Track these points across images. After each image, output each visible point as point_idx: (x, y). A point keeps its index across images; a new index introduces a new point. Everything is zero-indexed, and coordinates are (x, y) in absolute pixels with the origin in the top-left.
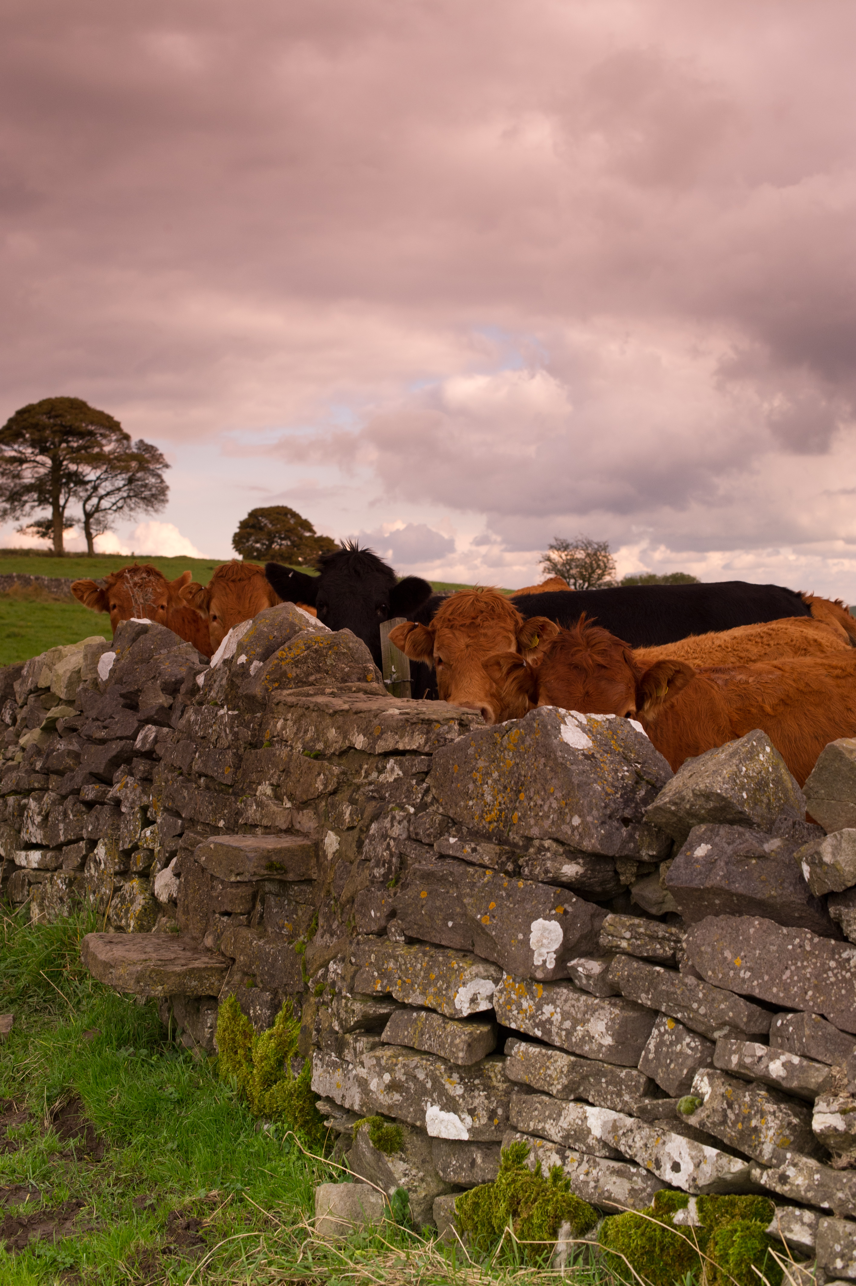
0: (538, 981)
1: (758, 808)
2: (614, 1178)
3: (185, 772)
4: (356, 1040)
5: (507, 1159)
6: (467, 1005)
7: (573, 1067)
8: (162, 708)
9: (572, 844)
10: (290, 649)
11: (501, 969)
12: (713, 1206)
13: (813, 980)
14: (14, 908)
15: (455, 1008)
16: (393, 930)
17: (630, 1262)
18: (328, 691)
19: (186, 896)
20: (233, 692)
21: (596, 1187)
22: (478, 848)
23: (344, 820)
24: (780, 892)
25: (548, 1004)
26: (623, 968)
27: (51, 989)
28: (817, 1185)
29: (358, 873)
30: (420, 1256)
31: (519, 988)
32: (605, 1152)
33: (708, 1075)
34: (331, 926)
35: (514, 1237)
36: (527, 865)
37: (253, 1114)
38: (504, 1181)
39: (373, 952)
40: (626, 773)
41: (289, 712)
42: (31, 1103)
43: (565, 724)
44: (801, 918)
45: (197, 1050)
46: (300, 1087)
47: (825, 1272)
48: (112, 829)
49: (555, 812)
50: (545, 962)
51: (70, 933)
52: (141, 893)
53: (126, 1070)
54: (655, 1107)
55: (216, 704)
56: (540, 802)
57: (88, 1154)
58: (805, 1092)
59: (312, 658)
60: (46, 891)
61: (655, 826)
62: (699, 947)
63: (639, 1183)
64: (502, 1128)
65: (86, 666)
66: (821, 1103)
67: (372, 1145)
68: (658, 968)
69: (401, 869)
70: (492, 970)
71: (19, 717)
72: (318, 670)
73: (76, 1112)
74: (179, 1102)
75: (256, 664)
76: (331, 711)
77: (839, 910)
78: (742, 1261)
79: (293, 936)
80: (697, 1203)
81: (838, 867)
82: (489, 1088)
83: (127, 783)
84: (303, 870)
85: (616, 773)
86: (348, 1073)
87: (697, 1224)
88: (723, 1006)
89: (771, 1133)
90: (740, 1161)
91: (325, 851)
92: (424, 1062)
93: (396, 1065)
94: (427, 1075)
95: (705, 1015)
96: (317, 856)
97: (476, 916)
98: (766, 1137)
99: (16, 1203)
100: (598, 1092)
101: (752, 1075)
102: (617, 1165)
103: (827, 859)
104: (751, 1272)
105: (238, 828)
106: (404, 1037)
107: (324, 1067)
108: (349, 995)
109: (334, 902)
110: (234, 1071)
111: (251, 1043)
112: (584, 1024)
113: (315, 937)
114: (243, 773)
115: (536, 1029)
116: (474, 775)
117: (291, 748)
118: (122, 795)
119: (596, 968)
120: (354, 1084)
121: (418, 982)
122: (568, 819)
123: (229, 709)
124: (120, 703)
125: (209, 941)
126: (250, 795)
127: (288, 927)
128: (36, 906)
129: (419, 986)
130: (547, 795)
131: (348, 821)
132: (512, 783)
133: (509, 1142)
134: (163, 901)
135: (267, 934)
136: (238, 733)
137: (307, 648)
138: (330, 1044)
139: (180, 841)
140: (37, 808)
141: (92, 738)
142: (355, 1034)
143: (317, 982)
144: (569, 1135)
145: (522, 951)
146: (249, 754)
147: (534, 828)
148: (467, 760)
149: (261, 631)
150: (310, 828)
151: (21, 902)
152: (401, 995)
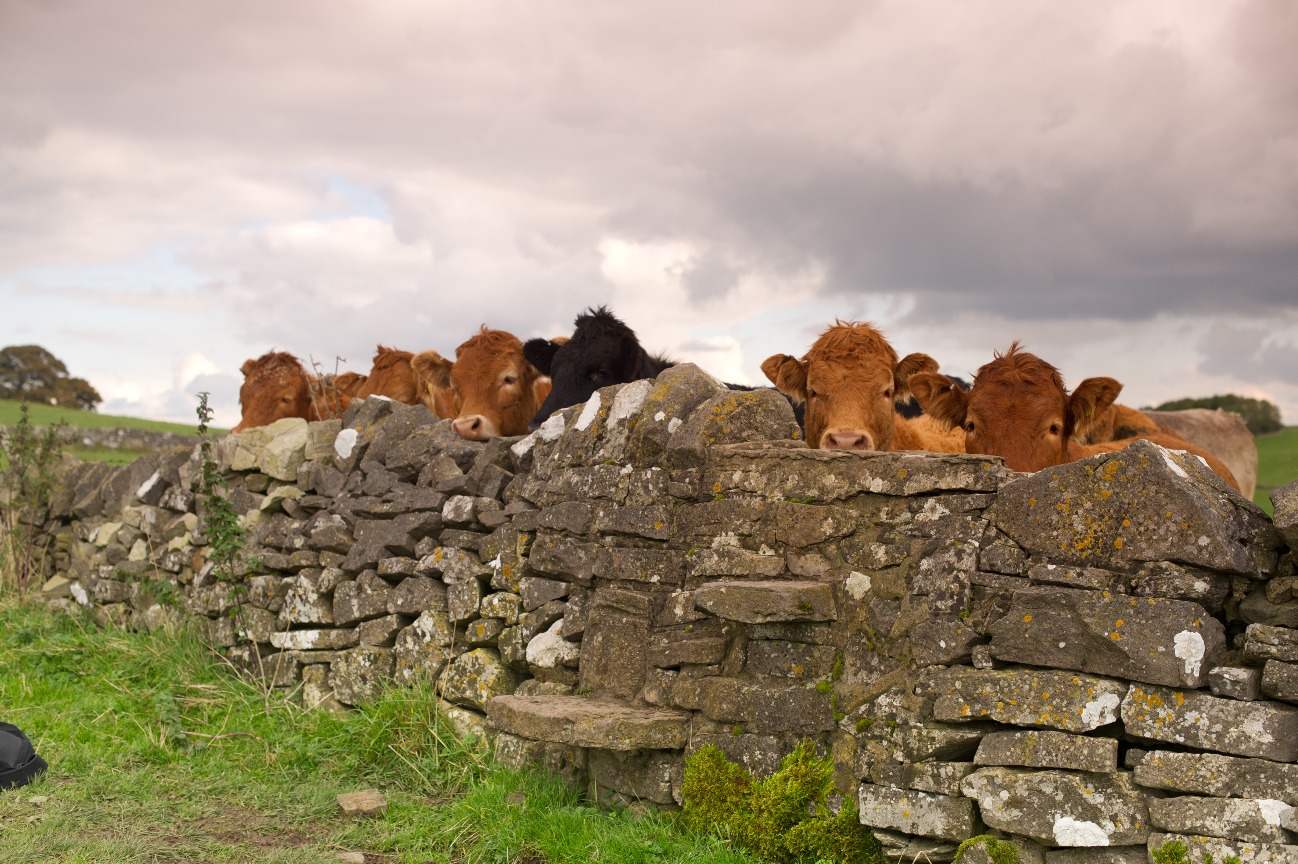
0: (1185, 690)
3: (576, 532)
4: (935, 767)
6: (1097, 718)
7: (1231, 765)
9: (1199, 563)
10: (724, 405)
11: (1128, 682)
15: (1082, 723)
16: (979, 656)
22: (1085, 572)
23: (877, 560)
25: (1191, 711)
26: (1280, 671)
29: (912, 607)
31: (1152, 699)
32: (1289, 838)
34: (869, 663)
39: (958, 679)
40: (1224, 500)
41: (751, 464)
43: (1163, 455)
46: (843, 822)
48: (436, 601)
49: (1174, 534)
50: (1193, 670)
52: (491, 662)
55: (613, 463)
56: (1152, 527)
59: (744, 414)
60: (338, 669)
64: (1146, 831)
65: (314, 445)
67: (990, 860)
69: (976, 598)
70: (1116, 685)
72: (750, 426)
75: (675, 421)
79: (803, 679)
82: (1123, 795)
83: (446, 554)
84: (826, 610)
85: (1218, 500)
86: (918, 801)
91: (848, 592)
92: (1052, 776)
93: (1016, 782)
94: (1056, 788)
96: (837, 597)
97: (1102, 633)
105: (683, 582)
106: (1008, 757)
107: (881, 798)
108: (918, 724)
109: (874, 639)
110: (722, 818)
111: (749, 789)
112: (1238, 726)
113: (845, 676)
114: (681, 527)
115: (1177, 736)
116: (1059, 506)
117: (764, 497)
118: (441, 566)
119: (1243, 674)
120: (931, 810)
121: (1028, 702)
122: (1192, 540)
123: (637, 467)
124: (394, 478)
125: (652, 697)
126: (701, 547)
127: (796, 670)
128: (314, 688)
129: (1029, 706)
130: (1162, 519)
131: (883, 560)
132: (1112, 511)
133: (1158, 843)
134: (545, 666)
135: (755, 680)
136: (666, 489)
137: (740, 404)
138: (889, 776)
139: (568, 604)
140: (312, 585)
141: (368, 513)
142: (928, 762)
143: (858, 718)
144: (1238, 828)
145: (1168, 661)
146: (690, 508)
147: (1147, 551)
148: (1048, 493)
149: (679, 389)
150: (819, 571)
151: (285, 686)
152: (1004, 716)
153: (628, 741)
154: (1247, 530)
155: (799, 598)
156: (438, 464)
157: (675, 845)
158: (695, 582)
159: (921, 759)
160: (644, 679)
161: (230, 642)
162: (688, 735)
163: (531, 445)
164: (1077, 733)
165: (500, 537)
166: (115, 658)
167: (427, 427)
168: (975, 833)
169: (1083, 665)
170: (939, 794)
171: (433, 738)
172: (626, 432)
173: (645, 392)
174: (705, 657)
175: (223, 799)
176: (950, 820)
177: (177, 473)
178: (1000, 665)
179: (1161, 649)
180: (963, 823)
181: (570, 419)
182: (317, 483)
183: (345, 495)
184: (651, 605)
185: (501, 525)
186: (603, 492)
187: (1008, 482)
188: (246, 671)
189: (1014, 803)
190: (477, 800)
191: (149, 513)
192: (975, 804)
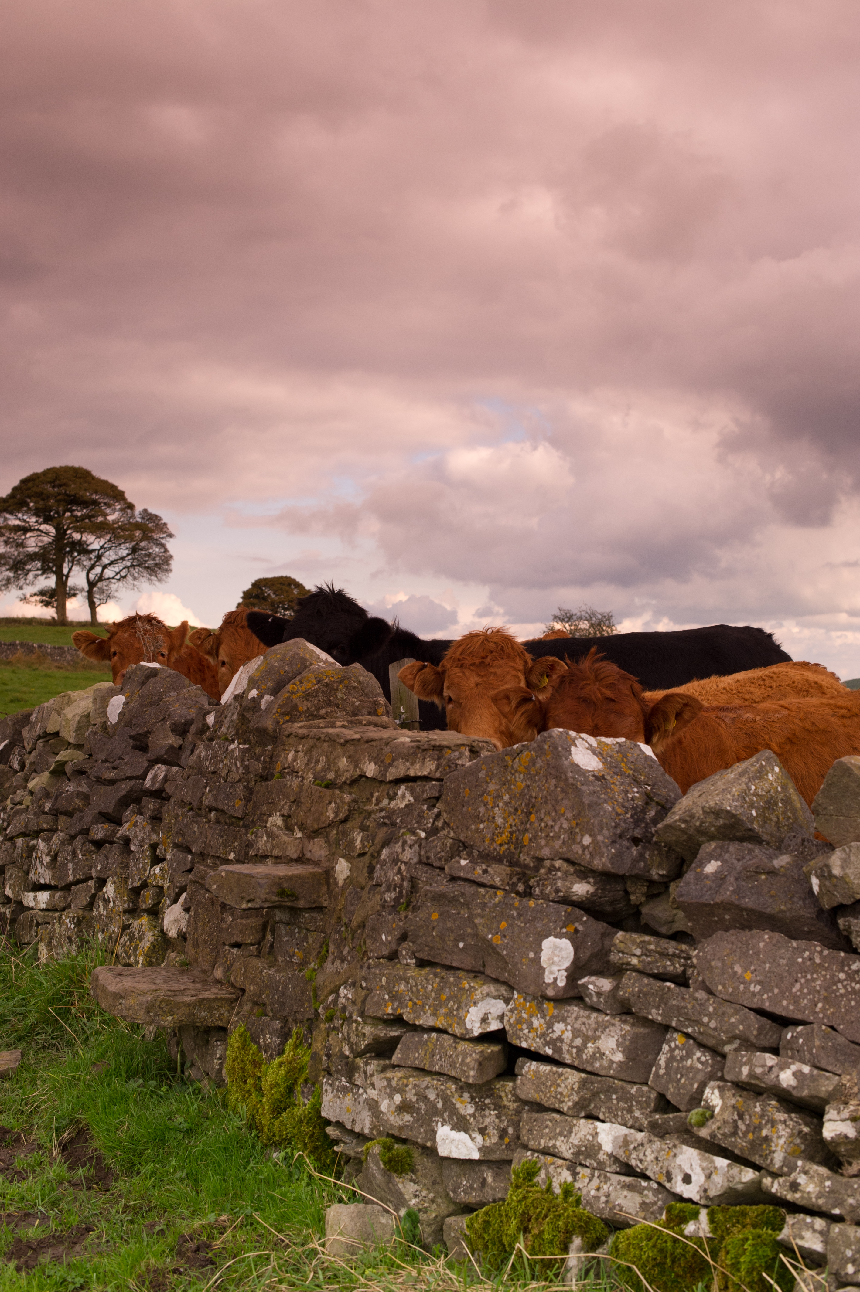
0: (549, 999)
1: (767, 825)
2: (625, 1193)
3: (196, 807)
4: (366, 1064)
5: (518, 1177)
6: (478, 1025)
7: (583, 1084)
8: (171, 747)
9: (582, 863)
10: (301, 682)
11: (512, 988)
12: (724, 1217)
13: (823, 993)
14: (22, 949)
15: (466, 1028)
16: (404, 953)
17: (642, 1274)
18: (338, 724)
19: (196, 929)
20: (244, 727)
21: (606, 1202)
22: (489, 869)
23: (355, 847)
24: (790, 906)
25: (559, 1022)
26: (633, 984)
27: (59, 1026)
28: (828, 1192)
29: (369, 898)
30: (431, 1273)
31: (530, 1007)
32: (615, 1168)
33: (719, 1087)
34: (341, 952)
35: (525, 1253)
36: (538, 885)
37: (262, 1142)
38: (514, 1198)
39: (384, 975)
40: (636, 795)
41: (300, 744)
42: (39, 1135)
43: (576, 746)
44: (810, 932)
45: (206, 1082)
46: (310, 1113)
47: (837, 1279)
48: (121, 868)
49: (566, 832)
50: (555, 979)
51: (79, 971)
52: (150, 930)
53: (135, 1100)
54: (666, 1121)
55: (227, 739)
56: (550, 823)
57: (97, 1184)
58: (815, 1101)
59: (323, 692)
60: (54, 930)
61: (665, 846)
62: (709, 961)
63: (650, 1197)
64: (512, 1147)
65: (95, 710)
66: (831, 1111)
67: (382, 1166)
68: (668, 984)
69: (412, 893)
70: (503, 990)
71: (27, 763)
72: (329, 704)
73: (87, 1141)
74: (189, 1132)
75: (267, 698)
76: (342, 741)
77: (849, 921)
78: (753, 1269)
79: (303, 964)
80: (708, 1214)
81: (847, 880)
82: (500, 1107)
83: (137, 822)
84: (314, 897)
85: (626, 794)
86: (358, 1097)
87: (709, 1235)
88: (733, 1020)
89: (782, 1141)
90: (751, 1170)
91: (335, 879)
92: (435, 1082)
93: (407, 1085)
94: (438, 1095)
95: (715, 1029)
96: (328, 884)
97: (487, 935)
98: (776, 1146)
99: (25, 1227)
100: (609, 1108)
101: (763, 1085)
102: (628, 1179)
103: (836, 871)
104: (762, 1280)
106: (415, 1059)
107: (335, 1092)
108: (359, 1019)
109: (345, 928)
111: (261, 1072)
112: (595, 1041)
113: (325, 964)
114: (254, 805)
115: (546, 1048)
116: (485, 798)
117: (302, 779)
118: (131, 833)
119: (606, 985)
121: (429, 1003)
122: (578, 838)
123: (239, 743)
124: (129, 745)
125: (220, 974)
126: (259, 827)
127: (297, 956)
128: (43, 947)
129: (430, 1007)
130: (557, 816)
131: (359, 847)
132: (523, 805)
133: (519, 1161)
134: (173, 937)
135: (277, 963)
136: (249, 767)
137: (318, 682)
138: (340, 1069)
139: (190, 876)
140: (46, 849)
141: (102, 779)
142: (361, 1058)
143: (328, 1008)
144: (579, 1152)
145: (534, 969)
146: (260, 786)
147: (545, 849)
148: (478, 783)
149: (273, 666)
150: (319, 856)
151: (28, 943)
152: (412, 1017)
153: (170, 1018)
155: (279, 885)
159: (358, 1055)
160: (217, 956)
162: (232, 1015)
174: (250, 938)
177: (21, 732)
178: (421, 963)
186: (215, 767)
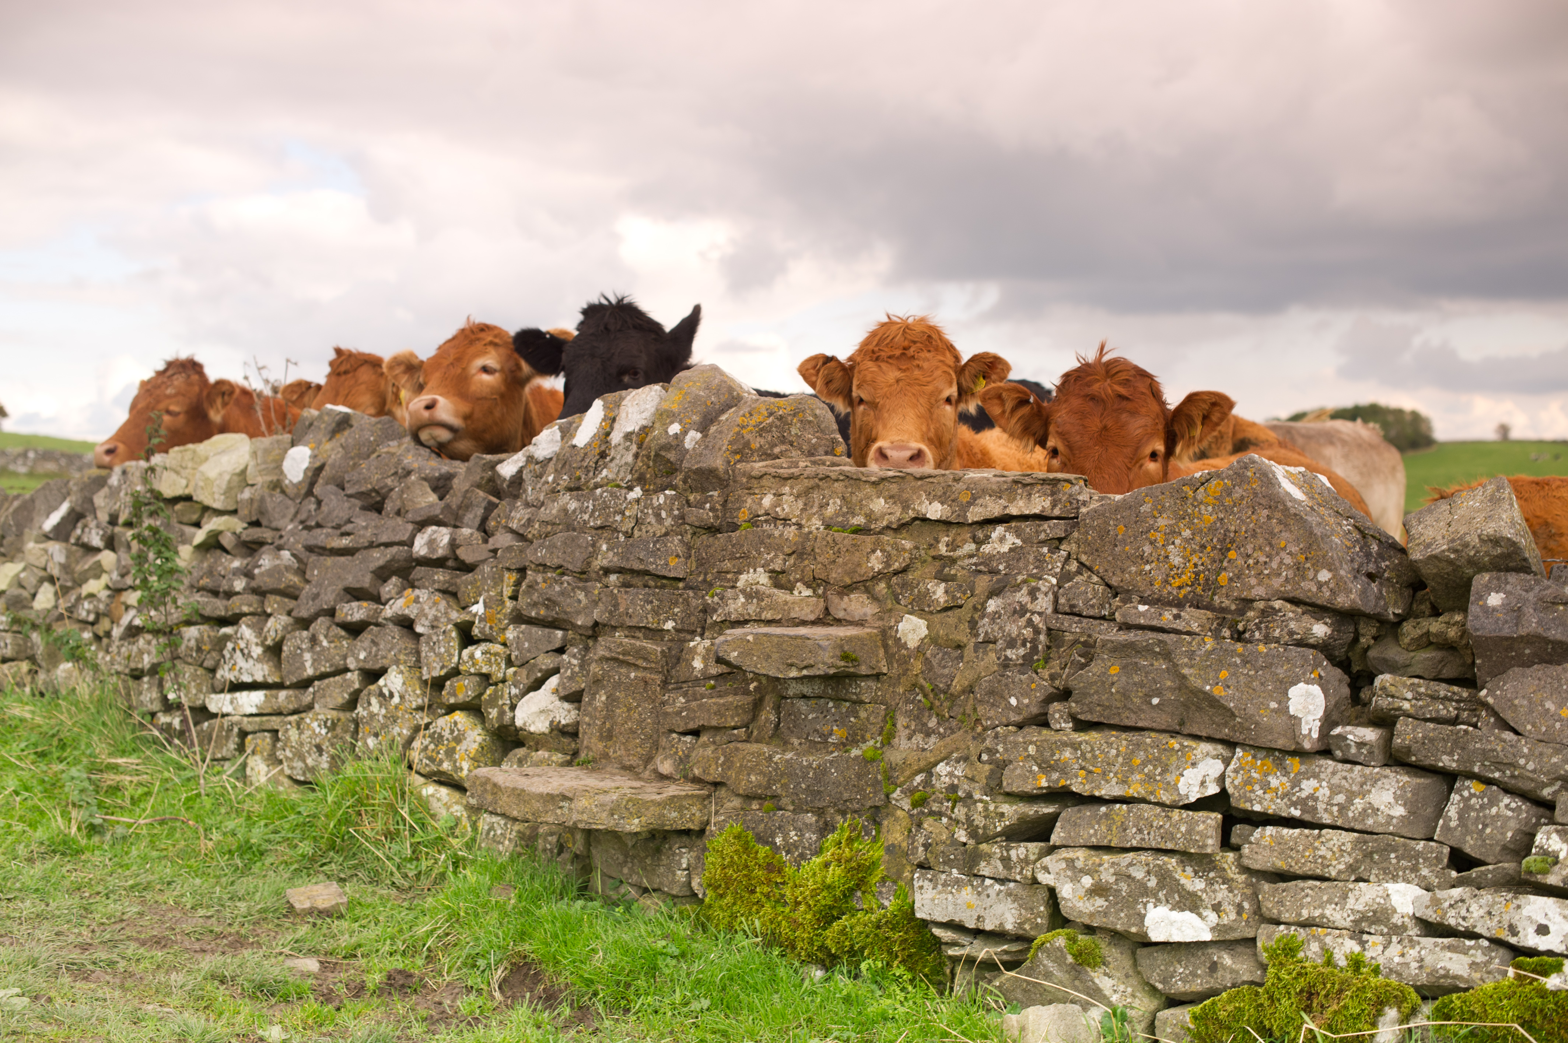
0: (1300, 753)
2: (1449, 954)
6: (1197, 789)
7: (1356, 843)
8: (447, 506)
9: (1318, 602)
10: (751, 415)
11: (1234, 745)
15: (1179, 794)
16: (1057, 716)
19: (609, 717)
21: (1421, 967)
22: (1182, 614)
23: (935, 600)
25: (1308, 779)
26: (1414, 730)
29: (977, 657)
31: (1263, 765)
32: (1424, 929)
33: (1557, 831)
34: (925, 725)
39: (1031, 743)
40: (1349, 527)
41: (785, 486)
43: (1276, 473)
46: (896, 916)
48: (406, 655)
49: (1288, 567)
50: (1310, 730)
52: (474, 727)
54: (1483, 874)
55: (618, 486)
56: (1263, 559)
57: (580, 1026)
60: (288, 738)
63: (1480, 958)
64: (1255, 922)
65: (258, 466)
67: (1070, 959)
68: (1464, 727)
69: (1053, 646)
70: (1220, 749)
72: (783, 440)
74: (681, 955)
75: (693, 434)
76: (874, 479)
79: (848, 744)
82: (1228, 880)
83: (418, 597)
84: (874, 662)
85: (1341, 527)
86: (984, 890)
88: (1554, 760)
91: (900, 640)
92: (1143, 858)
93: (1100, 865)
94: (1148, 873)
95: (1534, 771)
96: (888, 646)
97: (1203, 686)
100: (1386, 869)
102: (1446, 941)
105: (703, 628)
106: (1091, 836)
107: (940, 887)
108: (985, 797)
109: (931, 696)
110: (750, 914)
111: (783, 877)
112: (1364, 796)
113: (896, 740)
114: (701, 562)
115: (1292, 809)
116: (1153, 536)
117: (800, 526)
118: (412, 612)
119: (1370, 734)
120: (1000, 900)
121: (1114, 769)
122: (1311, 574)
123: (647, 491)
124: (354, 505)
125: (666, 767)
126: (725, 587)
127: (838, 734)
128: (259, 761)
129: (1116, 774)
130: (1275, 550)
131: (942, 600)
132: (1215, 540)
133: (1269, 937)
134: (538, 732)
135: (789, 746)
136: (682, 517)
137: (771, 414)
138: (950, 860)
139: (565, 657)
140: (256, 637)
141: (324, 548)
142: (996, 842)
143: (912, 791)
144: (1364, 918)
145: (1281, 720)
146: (711, 539)
147: (1257, 588)
148: (1139, 519)
149: (697, 395)
150: (865, 615)
151: (224, 759)
152: (1087, 787)
153: (636, 821)
154: (1375, 562)
155: (841, 647)
156: (408, 488)
157: (695, 945)
158: (717, 628)
159: (988, 839)
160: (656, 746)
161: (156, 706)
162: (710, 813)
163: (521, 464)
164: (1173, 806)
165: (483, 576)
166: (16, 727)
167: (393, 443)
168: (1052, 927)
169: (1180, 725)
170: (1010, 881)
171: (404, 820)
172: (634, 448)
173: (657, 400)
174: (729, 719)
175: (148, 897)
176: (1023, 911)
178: (1081, 726)
179: (1273, 705)
180: (1039, 915)
181: (567, 433)
182: (262, 512)
183: (296, 527)
184: (665, 656)
185: (484, 561)
186: (606, 520)
187: (1092, 506)
188: (176, 741)
189: (1098, 890)
190: (456, 894)
191: (57, 551)
192: (1052, 892)
